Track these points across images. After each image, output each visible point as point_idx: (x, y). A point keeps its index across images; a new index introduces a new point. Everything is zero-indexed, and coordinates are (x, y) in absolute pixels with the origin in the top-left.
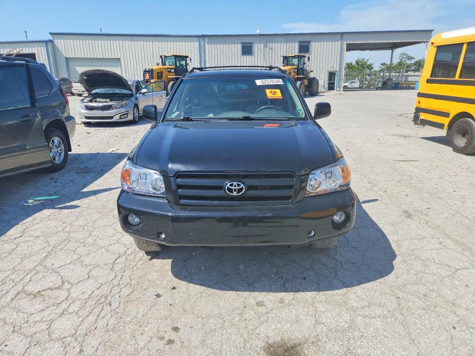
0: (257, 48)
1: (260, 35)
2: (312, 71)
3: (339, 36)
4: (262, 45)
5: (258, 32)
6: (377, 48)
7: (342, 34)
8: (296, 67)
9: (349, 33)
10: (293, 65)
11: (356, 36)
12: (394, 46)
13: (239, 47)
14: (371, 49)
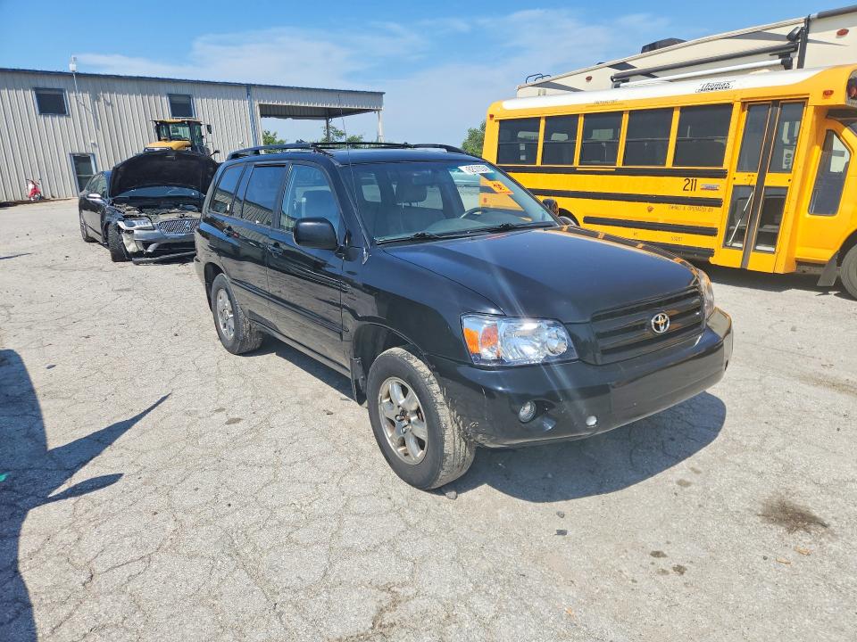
0: (76, 100)
1: (78, 75)
2: (217, 152)
3: (244, 90)
4: (87, 96)
5: (72, 68)
6: (305, 116)
7: (249, 87)
8: (188, 143)
9: (260, 86)
10: (179, 138)
11: (274, 92)
12: (329, 114)
13: (31, 96)
14: (295, 116)
